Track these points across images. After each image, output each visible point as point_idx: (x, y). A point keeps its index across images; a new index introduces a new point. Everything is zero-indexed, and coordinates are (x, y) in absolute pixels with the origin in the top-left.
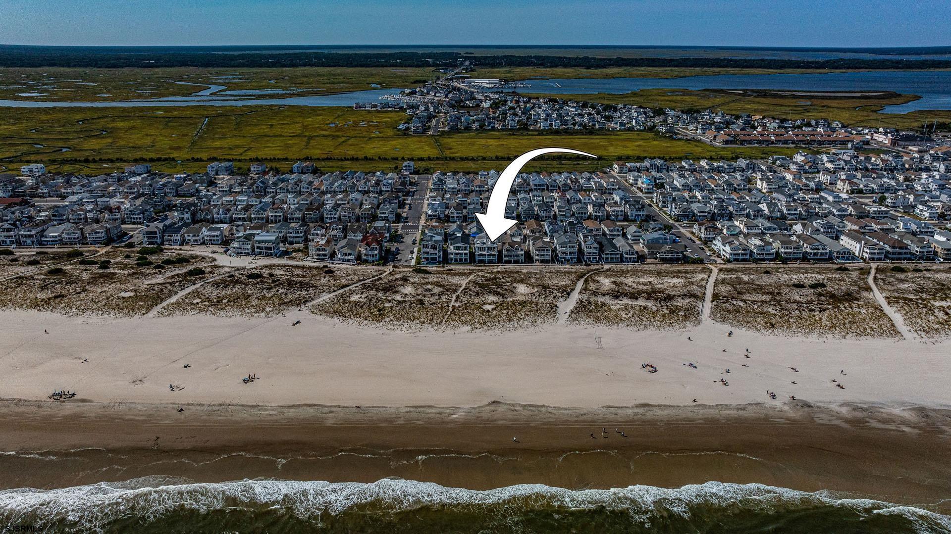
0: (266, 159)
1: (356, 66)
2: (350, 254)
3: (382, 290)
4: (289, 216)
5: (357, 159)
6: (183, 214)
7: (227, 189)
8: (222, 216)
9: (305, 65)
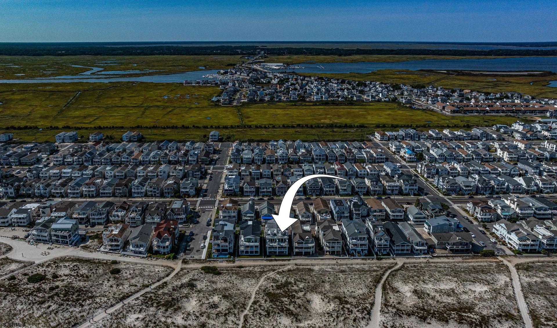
0: (107, 127)
1: (192, 55)
2: (141, 246)
3: (163, 305)
4: (101, 191)
5: (176, 127)
6: (7, 189)
7: (61, 159)
8: (42, 191)
9: (159, 54)
